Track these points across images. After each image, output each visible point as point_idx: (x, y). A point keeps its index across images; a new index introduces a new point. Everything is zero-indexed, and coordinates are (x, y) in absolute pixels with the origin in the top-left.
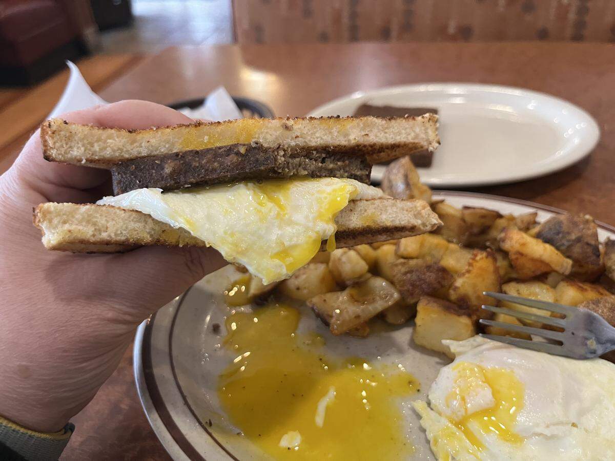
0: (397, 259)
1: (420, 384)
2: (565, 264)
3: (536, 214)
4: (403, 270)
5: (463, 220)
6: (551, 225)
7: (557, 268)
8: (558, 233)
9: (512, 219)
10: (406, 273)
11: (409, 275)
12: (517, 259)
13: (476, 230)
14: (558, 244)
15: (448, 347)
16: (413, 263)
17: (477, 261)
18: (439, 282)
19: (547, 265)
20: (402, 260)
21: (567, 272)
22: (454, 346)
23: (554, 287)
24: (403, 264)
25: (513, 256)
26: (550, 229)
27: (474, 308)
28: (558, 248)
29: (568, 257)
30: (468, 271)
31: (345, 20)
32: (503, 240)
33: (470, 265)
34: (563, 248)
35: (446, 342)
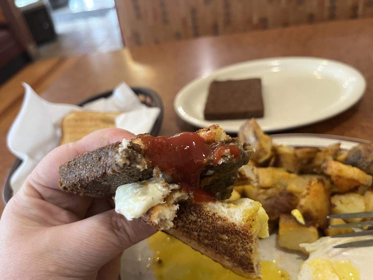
0: (259, 190)
1: (289, 275)
2: (368, 179)
3: (339, 144)
4: (265, 197)
5: (295, 155)
6: (353, 153)
7: (364, 183)
8: (360, 158)
9: (326, 151)
10: (267, 199)
11: (269, 201)
12: (337, 180)
13: (305, 162)
14: (361, 165)
15: (304, 248)
16: (270, 191)
17: (312, 186)
18: (289, 203)
19: (357, 181)
20: (262, 191)
21: (370, 184)
22: (308, 247)
23: (363, 194)
24: (264, 193)
25: (334, 179)
26: (353, 156)
27: (316, 218)
28: (361, 168)
29: (369, 174)
30: (308, 194)
31: (190, 24)
32: (326, 168)
33: (308, 189)
34: (364, 168)
35: (302, 245)
